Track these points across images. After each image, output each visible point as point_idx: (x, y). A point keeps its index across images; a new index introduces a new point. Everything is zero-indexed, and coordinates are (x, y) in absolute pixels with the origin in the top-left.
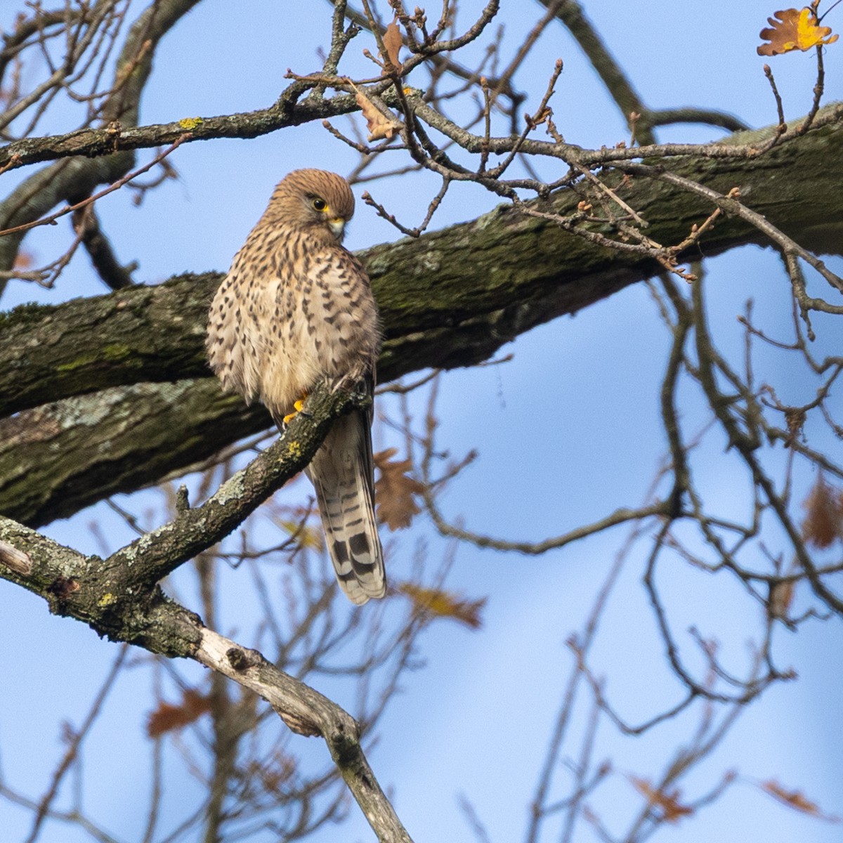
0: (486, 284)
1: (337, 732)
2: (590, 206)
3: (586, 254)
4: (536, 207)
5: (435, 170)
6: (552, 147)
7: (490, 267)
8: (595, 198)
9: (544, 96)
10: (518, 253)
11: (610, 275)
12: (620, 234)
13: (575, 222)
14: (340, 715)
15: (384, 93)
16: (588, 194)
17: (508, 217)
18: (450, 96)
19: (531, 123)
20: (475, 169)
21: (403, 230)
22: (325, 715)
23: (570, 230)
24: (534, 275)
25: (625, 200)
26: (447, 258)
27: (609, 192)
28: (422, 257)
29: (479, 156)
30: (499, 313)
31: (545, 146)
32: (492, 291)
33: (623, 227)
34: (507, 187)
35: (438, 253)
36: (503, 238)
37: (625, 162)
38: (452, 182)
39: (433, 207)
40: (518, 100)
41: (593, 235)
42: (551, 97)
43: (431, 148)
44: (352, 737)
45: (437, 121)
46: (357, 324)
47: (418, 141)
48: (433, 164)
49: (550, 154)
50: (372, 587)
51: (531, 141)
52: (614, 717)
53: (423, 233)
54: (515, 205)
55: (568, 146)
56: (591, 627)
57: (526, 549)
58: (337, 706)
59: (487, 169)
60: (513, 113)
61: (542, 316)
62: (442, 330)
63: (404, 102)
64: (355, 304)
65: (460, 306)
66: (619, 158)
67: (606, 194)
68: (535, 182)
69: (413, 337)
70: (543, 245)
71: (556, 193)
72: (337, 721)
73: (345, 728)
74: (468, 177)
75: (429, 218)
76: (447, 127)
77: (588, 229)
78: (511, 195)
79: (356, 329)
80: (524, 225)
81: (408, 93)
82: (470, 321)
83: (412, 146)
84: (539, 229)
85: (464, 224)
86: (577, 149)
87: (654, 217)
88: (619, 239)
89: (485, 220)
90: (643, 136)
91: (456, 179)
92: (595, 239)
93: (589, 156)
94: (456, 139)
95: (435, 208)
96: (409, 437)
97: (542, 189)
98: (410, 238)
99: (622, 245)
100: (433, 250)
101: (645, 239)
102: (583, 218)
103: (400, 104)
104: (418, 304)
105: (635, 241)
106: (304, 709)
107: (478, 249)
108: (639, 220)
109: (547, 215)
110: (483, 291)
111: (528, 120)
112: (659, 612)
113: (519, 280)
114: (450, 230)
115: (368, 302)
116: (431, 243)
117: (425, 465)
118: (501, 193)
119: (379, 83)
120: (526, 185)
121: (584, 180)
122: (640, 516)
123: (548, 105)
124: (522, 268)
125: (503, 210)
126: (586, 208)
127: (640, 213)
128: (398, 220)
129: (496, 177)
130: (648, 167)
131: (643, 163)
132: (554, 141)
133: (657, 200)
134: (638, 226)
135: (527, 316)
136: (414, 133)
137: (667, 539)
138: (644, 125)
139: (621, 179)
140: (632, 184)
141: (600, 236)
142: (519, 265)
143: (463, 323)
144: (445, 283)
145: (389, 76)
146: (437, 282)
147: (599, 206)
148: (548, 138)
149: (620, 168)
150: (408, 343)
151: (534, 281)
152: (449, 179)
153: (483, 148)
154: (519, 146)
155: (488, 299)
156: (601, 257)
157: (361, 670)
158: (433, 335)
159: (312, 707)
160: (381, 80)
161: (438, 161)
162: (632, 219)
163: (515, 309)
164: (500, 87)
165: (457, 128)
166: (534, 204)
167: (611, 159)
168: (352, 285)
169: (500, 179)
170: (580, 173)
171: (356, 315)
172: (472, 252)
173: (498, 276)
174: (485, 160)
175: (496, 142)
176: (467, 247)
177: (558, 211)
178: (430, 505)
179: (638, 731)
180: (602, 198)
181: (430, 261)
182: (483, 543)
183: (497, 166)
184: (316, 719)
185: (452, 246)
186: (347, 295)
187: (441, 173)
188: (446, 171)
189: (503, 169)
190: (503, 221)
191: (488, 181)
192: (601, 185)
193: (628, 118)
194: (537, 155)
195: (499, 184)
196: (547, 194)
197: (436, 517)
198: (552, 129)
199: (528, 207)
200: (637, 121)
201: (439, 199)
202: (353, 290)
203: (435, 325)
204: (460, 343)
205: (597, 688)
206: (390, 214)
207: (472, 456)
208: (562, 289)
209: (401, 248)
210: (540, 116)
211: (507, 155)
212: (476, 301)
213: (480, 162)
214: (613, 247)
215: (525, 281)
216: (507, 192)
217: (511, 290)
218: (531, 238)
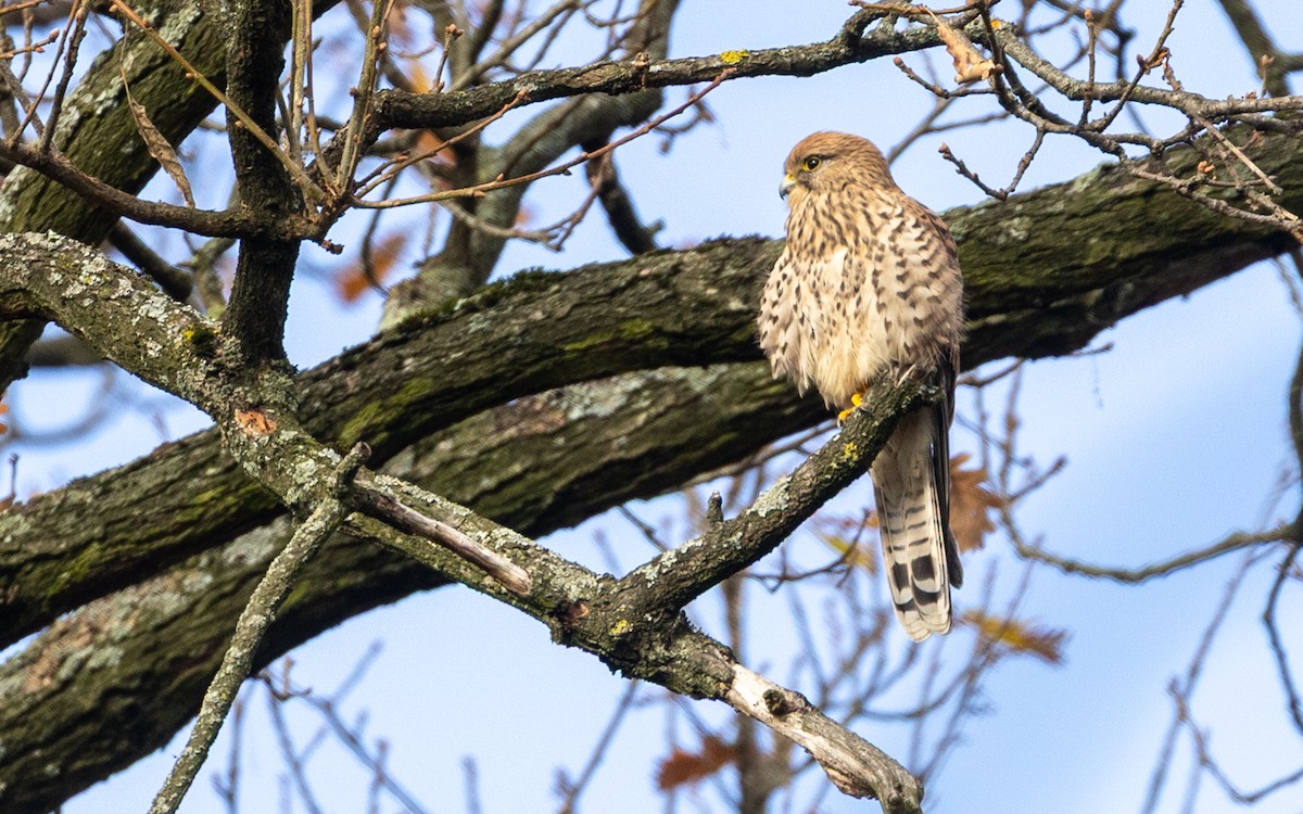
0: (1083, 257)
1: (895, 795)
2: (1212, 167)
3: (1205, 224)
4: (1145, 166)
5: (1028, 119)
6: (1168, 95)
7: (1088, 237)
8: (1219, 157)
9: (1160, 34)
10: (1122, 222)
11: (1232, 251)
12: (1248, 201)
13: (1194, 187)
14: (898, 772)
15: (967, 27)
16: (1210, 152)
17: (1112, 179)
18: (1044, 30)
19: (1144, 66)
20: (1075, 120)
21: (988, 191)
22: (880, 772)
23: (1188, 195)
24: (1141, 248)
25: (1253, 161)
26: (1038, 226)
27: (1236, 150)
28: (1007, 224)
29: (1081, 104)
30: (1097, 293)
31: (1161, 94)
32: (1091, 266)
33: (1252, 194)
34: (1114, 143)
35: (1027, 219)
36: (1105, 203)
37: (1255, 116)
38: (1047, 135)
39: (1024, 165)
40: (1125, 37)
41: (1215, 202)
42: (1169, 36)
43: (1022, 93)
44: (912, 799)
45: (1030, 62)
46: (935, 299)
47: (1007, 85)
48: (1026, 112)
49: (1166, 104)
50: (935, 621)
51: (1144, 88)
52: (1224, 782)
53: (1011, 194)
54: (1121, 165)
55: (1188, 95)
56: (1194, 671)
57: (1121, 577)
58: (895, 762)
59: (1090, 121)
60: (1119, 53)
61: (1150, 298)
62: (1028, 312)
63: (992, 37)
64: (934, 275)
65: (1051, 283)
66: (1249, 111)
67: (1232, 154)
68: (1146, 137)
69: (994, 319)
70: (1153, 213)
71: (1170, 150)
72: (895, 780)
73: (904, 790)
74: (1067, 129)
75: (1018, 178)
76: (1043, 69)
77: (1208, 195)
78: (1118, 152)
79: (934, 305)
80: (1130, 188)
81: (997, 26)
82: (1063, 302)
83: (999, 90)
84: (1149, 194)
85: (1059, 185)
86: (1199, 99)
87: (1286, 182)
88: (1246, 208)
89: (1084, 181)
90: (1274, 84)
91: (1053, 131)
92: (1217, 207)
93: (1213, 108)
94: (1052, 83)
95: (1027, 166)
96: (985, 439)
97: (1155, 145)
98: (993, 200)
99: (1249, 215)
100: (1021, 215)
101: (1278, 209)
102: (1204, 182)
103: (986, 40)
104: (1002, 279)
105: (1265, 211)
106: (855, 765)
107: (1074, 216)
108: (1271, 185)
109: (1159, 177)
110: (1079, 267)
111: (1141, 62)
112: (1281, 657)
113: (1123, 254)
114: (1041, 192)
115: (949, 275)
116: (1019, 208)
117: (1004, 474)
118: (1105, 150)
119: (963, 14)
120: (1136, 141)
121: (1205, 135)
122: (1260, 539)
123: (1165, 45)
124: (1127, 239)
125: (1107, 169)
126: (1207, 169)
127: (1272, 177)
128: (981, 179)
129: (1101, 130)
130: (1284, 122)
131: (1275, 117)
132: (1170, 88)
133: (1292, 162)
134: (1269, 192)
135: (1131, 297)
136: (1003, 75)
137: (1292, 570)
138: (1276, 70)
139: (1249, 135)
140: (1262, 142)
141: (1224, 203)
142: (1124, 236)
143: (1054, 305)
144: (1033, 255)
145: (975, 6)
146: (1025, 254)
147: (1223, 166)
148: (1164, 85)
149: (1249, 123)
150: (987, 327)
151: (1142, 256)
152: (1044, 131)
153: (1086, 95)
154: (1129, 93)
155: (1086, 275)
156: (1222, 229)
157: (918, 715)
158: (1018, 317)
159: (865, 763)
160: (965, 10)
161: (1031, 109)
162: (1263, 184)
163: (1116, 290)
164: (1105, 21)
165: (1054, 69)
166: (1143, 163)
167: (1240, 111)
168: (931, 251)
169: (1105, 133)
170: (1202, 128)
171: (936, 289)
172: (1067, 220)
173: (1099, 248)
174: (1087, 110)
175: (1101, 89)
176: (1061, 213)
177: (1172, 171)
178: (1007, 521)
179: (1252, 799)
180: (1227, 158)
181: (1017, 229)
182: (1070, 568)
183: (1102, 116)
184: (870, 777)
185: (1043, 211)
186: (925, 263)
187: (1035, 124)
188: (1041, 122)
189: (1109, 120)
190: (1106, 183)
191: (1091, 134)
192: (1227, 143)
193: (1258, 62)
194: (1150, 105)
195: (1103, 139)
196: (1161, 152)
197: (1014, 536)
198: (1168, 75)
199: (1137, 166)
200: (1269, 66)
201: (1031, 155)
202: (932, 257)
203: (1021, 304)
204: (1050, 328)
205: (1201, 741)
206: (972, 172)
207: (1060, 464)
208: (1173, 266)
209: (982, 212)
210: (1156, 58)
211: (1114, 104)
212: (1069, 277)
213: (1081, 111)
214: (1238, 217)
215: (1131, 255)
216: (1113, 148)
217: (1113, 266)
218: (1139, 203)
